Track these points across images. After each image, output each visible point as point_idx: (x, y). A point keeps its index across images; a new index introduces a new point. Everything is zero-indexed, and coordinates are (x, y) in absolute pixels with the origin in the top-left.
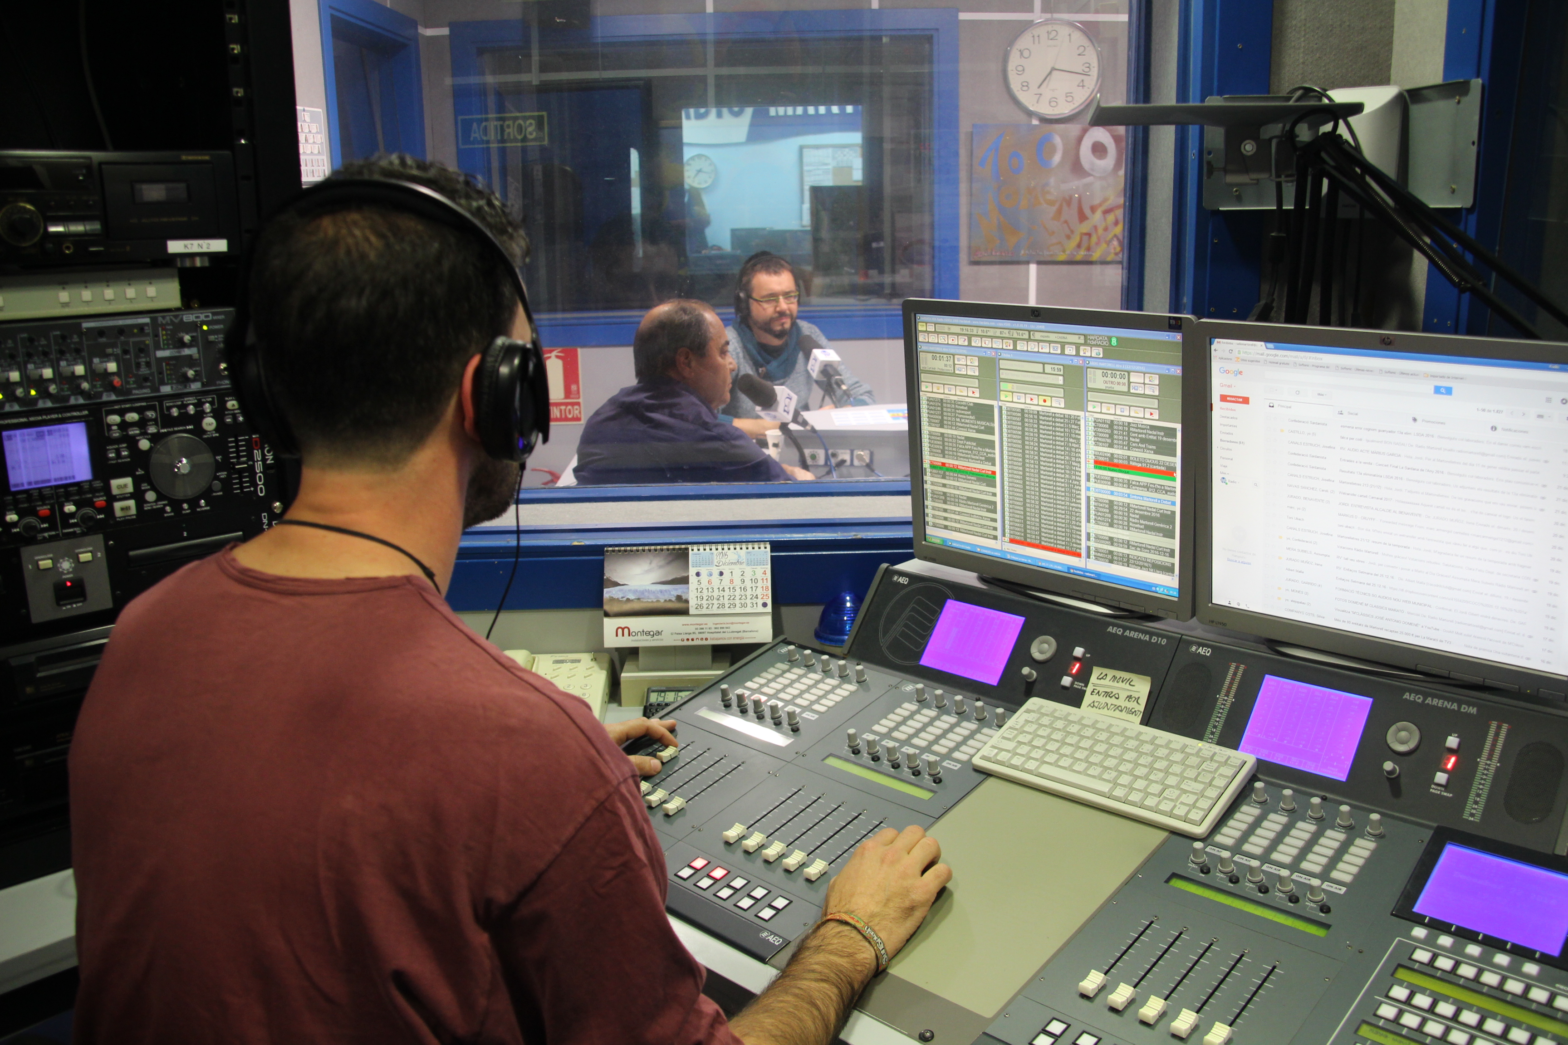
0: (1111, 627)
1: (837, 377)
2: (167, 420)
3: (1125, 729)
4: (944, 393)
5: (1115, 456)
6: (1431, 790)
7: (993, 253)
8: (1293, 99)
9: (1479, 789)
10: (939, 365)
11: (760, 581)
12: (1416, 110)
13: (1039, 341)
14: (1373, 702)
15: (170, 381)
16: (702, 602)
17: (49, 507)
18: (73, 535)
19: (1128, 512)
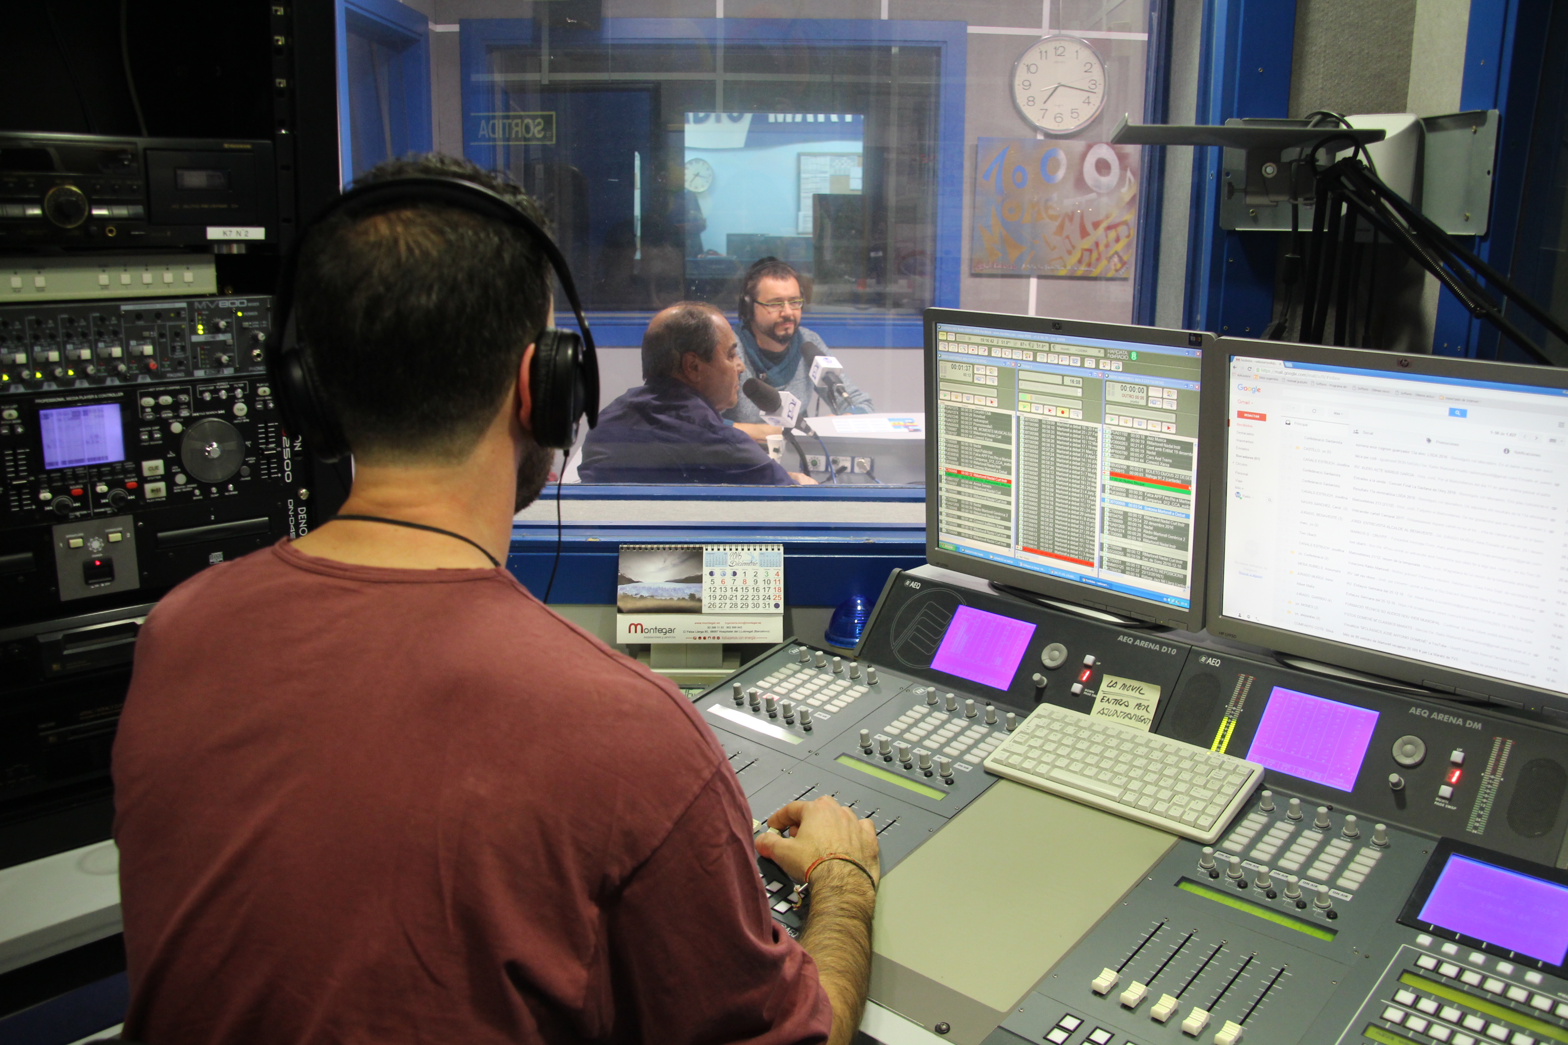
0: (1122, 636)
1: (838, 385)
2: (199, 404)
3: (1135, 736)
4: (962, 402)
5: (1131, 468)
6: (1435, 803)
7: (995, 267)
8: (1312, 124)
9: (1482, 802)
10: (958, 374)
11: (773, 583)
12: (1433, 139)
13: (1059, 353)
14: (1379, 715)
15: (204, 366)
16: (715, 601)
17: (82, 486)
18: (104, 515)
19: (1142, 524)
